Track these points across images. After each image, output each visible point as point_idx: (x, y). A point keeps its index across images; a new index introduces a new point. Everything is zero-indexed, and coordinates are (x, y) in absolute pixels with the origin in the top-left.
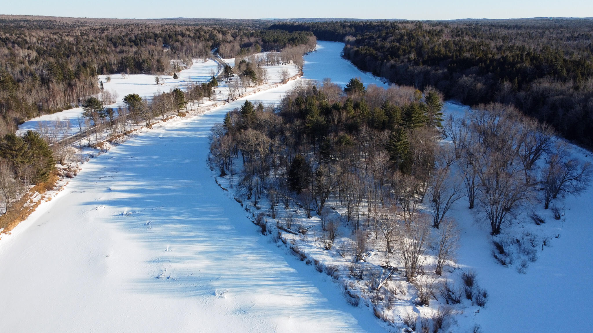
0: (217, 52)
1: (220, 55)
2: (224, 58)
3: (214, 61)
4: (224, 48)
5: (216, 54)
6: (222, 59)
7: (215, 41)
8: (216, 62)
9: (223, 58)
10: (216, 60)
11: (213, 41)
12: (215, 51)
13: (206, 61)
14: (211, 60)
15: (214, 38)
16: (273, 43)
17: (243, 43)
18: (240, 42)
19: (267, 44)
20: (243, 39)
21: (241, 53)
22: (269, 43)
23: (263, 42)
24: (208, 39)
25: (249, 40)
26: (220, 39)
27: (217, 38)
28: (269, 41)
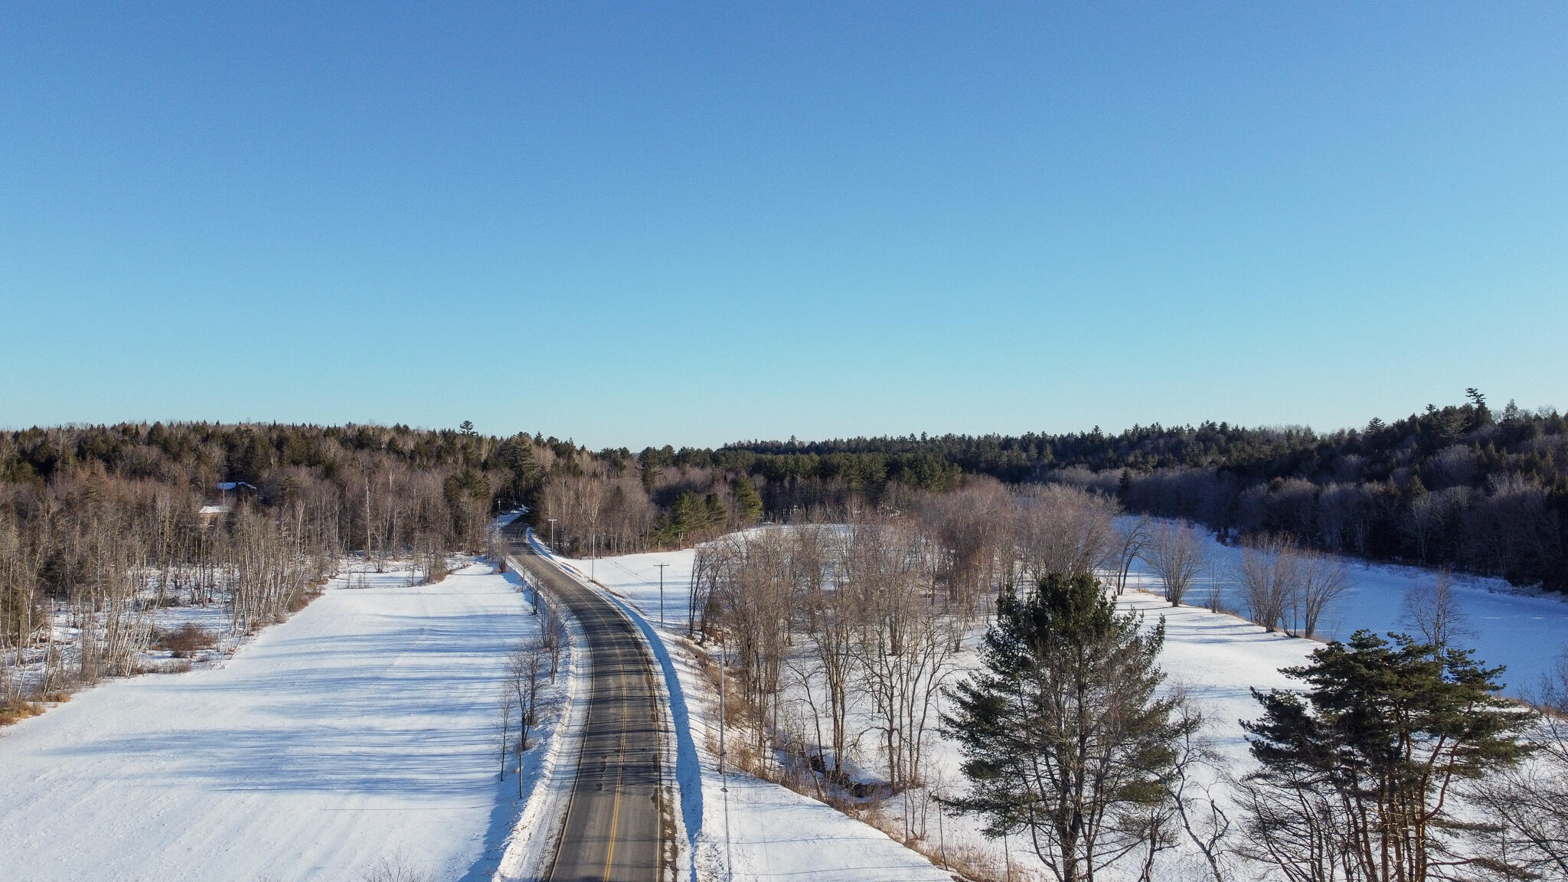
0: (532, 520)
1: (545, 537)
2: (571, 552)
3: (502, 569)
4: (567, 497)
5: (521, 533)
6: (558, 560)
7: (520, 474)
8: (513, 578)
9: (561, 552)
10: (512, 563)
11: (510, 475)
12: (517, 520)
13: (436, 574)
14: (479, 567)
15: (516, 461)
16: (817, 480)
17: (659, 483)
18: (644, 479)
19: (786, 484)
20: (657, 469)
21: (676, 521)
22: (793, 479)
23: (765, 475)
24: (486, 462)
25: (684, 474)
26: (543, 468)
27: (529, 461)
28: (793, 472)
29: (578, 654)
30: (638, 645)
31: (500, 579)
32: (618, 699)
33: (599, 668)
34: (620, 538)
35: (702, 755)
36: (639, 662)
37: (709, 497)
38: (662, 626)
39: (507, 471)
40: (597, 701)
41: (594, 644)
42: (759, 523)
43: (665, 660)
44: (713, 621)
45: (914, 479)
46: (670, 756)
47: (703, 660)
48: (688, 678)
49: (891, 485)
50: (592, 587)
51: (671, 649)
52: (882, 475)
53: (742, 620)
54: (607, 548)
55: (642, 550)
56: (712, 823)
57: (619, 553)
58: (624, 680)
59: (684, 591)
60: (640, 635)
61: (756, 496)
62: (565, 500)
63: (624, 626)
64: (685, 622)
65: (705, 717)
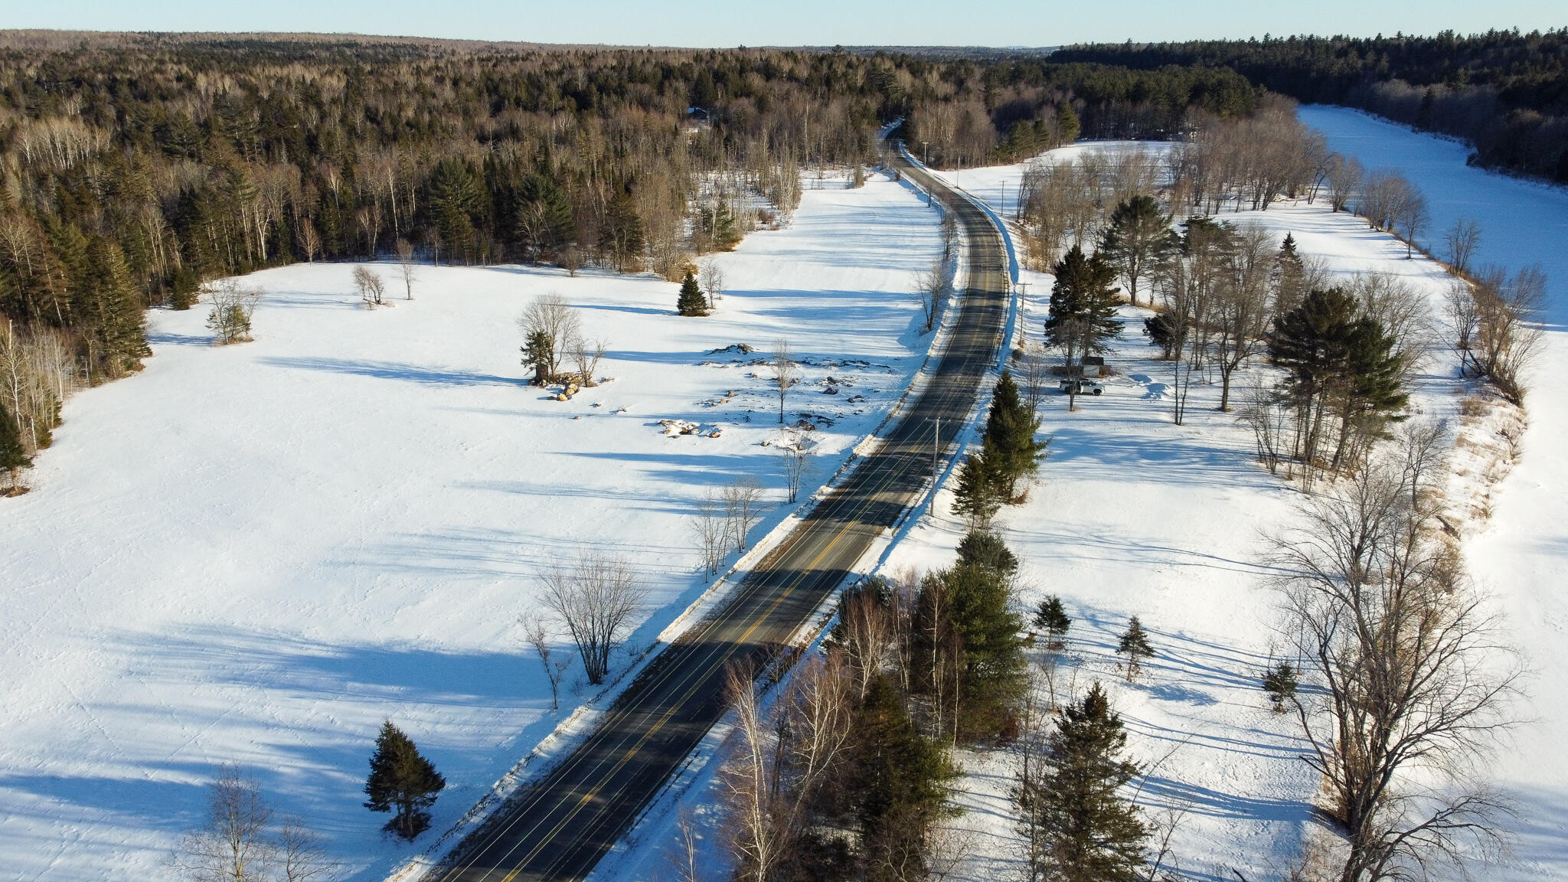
0: (904, 136)
1: (918, 152)
2: (938, 164)
3: (898, 178)
5: (899, 148)
6: (931, 172)
8: (906, 185)
9: (930, 165)
10: (903, 175)
11: (880, 97)
12: (894, 135)
13: (858, 182)
14: (880, 177)
15: (884, 85)
16: (1128, 104)
17: (998, 103)
18: (986, 101)
19: (1103, 106)
20: (997, 91)
21: (1011, 142)
22: (1109, 103)
23: (1086, 99)
24: (862, 88)
25: (1019, 94)
26: (904, 89)
27: (894, 84)
28: (1110, 96)
29: (960, 228)
30: (988, 223)
31: (896, 185)
32: (983, 246)
33: (971, 233)
34: (972, 157)
35: (1019, 263)
36: (989, 229)
37: (1037, 123)
38: (1002, 215)
39: (878, 94)
40: (973, 246)
41: (967, 223)
42: (1078, 139)
43: (1004, 231)
44: (1031, 213)
45: (1212, 104)
46: (1007, 262)
47: (1024, 233)
48: (1015, 239)
49: (1191, 109)
50: (957, 191)
51: (1007, 226)
52: (1186, 99)
53: (1043, 214)
54: (965, 162)
55: (986, 164)
56: (1021, 280)
57: (971, 167)
58: (984, 238)
59: (1016, 196)
60: (990, 219)
61: (1075, 119)
62: (930, 124)
63: (981, 215)
64: (1015, 213)
65: (1022, 253)
